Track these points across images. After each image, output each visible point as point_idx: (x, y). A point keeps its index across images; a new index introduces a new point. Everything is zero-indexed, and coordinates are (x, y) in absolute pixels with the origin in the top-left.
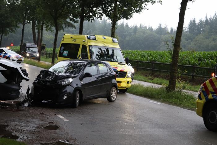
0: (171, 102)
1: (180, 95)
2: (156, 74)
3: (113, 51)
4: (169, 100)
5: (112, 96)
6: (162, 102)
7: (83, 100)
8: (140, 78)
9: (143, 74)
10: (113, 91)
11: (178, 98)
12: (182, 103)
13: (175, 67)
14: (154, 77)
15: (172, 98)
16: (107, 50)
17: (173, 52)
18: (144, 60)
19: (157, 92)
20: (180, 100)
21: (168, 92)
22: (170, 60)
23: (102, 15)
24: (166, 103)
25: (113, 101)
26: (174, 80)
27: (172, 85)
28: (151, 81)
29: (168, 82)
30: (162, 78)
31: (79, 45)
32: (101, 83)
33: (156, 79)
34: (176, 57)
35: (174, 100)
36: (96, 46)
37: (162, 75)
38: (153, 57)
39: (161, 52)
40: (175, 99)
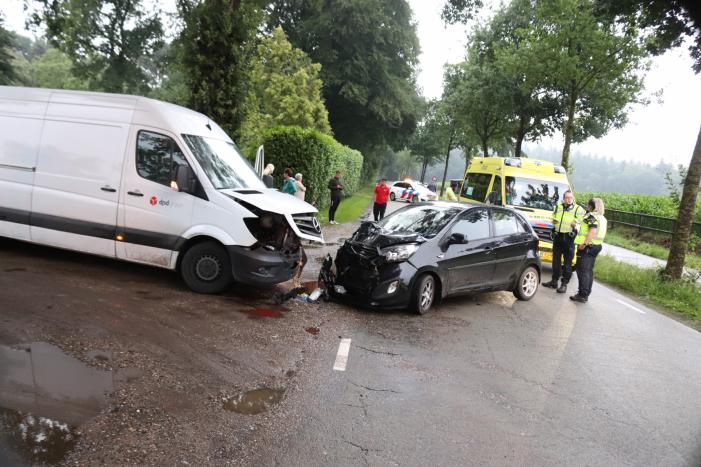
0: (670, 307)
1: (693, 291)
2: (645, 235)
3: (556, 189)
4: (664, 301)
5: (525, 289)
6: (646, 303)
7: (443, 296)
8: (614, 241)
9: (622, 233)
10: (528, 277)
11: (685, 298)
12: (696, 314)
13: (683, 229)
14: (642, 240)
15: (672, 297)
16: (546, 189)
17: (680, 198)
18: (626, 209)
19: (638, 278)
20: (692, 305)
21: (663, 280)
22: (673, 212)
23: (553, 130)
24: (655, 309)
25: (527, 299)
26: (679, 255)
27: (674, 268)
28: (635, 248)
29: (667, 253)
30: (657, 243)
31: (490, 176)
32: (497, 258)
33: (644, 245)
34: (687, 208)
35: (676, 303)
36: (523, 180)
37: (656, 237)
38: (641, 205)
39: (658, 197)
40: (680, 299)
